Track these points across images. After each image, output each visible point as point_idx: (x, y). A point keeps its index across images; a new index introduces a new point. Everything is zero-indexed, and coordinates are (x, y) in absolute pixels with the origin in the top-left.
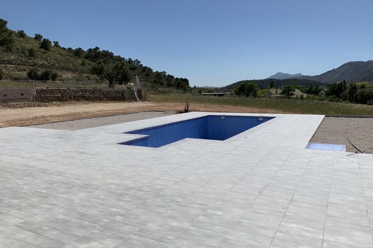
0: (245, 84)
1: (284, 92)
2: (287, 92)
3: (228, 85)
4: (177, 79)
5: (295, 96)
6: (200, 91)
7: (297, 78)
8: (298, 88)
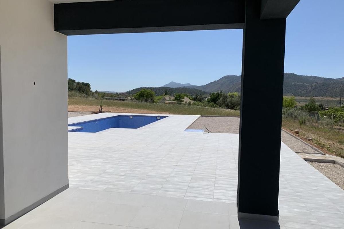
0: (144, 91)
1: (176, 99)
2: (178, 99)
3: (128, 91)
4: (78, 83)
5: (184, 103)
6: (103, 95)
7: (187, 87)
8: (187, 96)
